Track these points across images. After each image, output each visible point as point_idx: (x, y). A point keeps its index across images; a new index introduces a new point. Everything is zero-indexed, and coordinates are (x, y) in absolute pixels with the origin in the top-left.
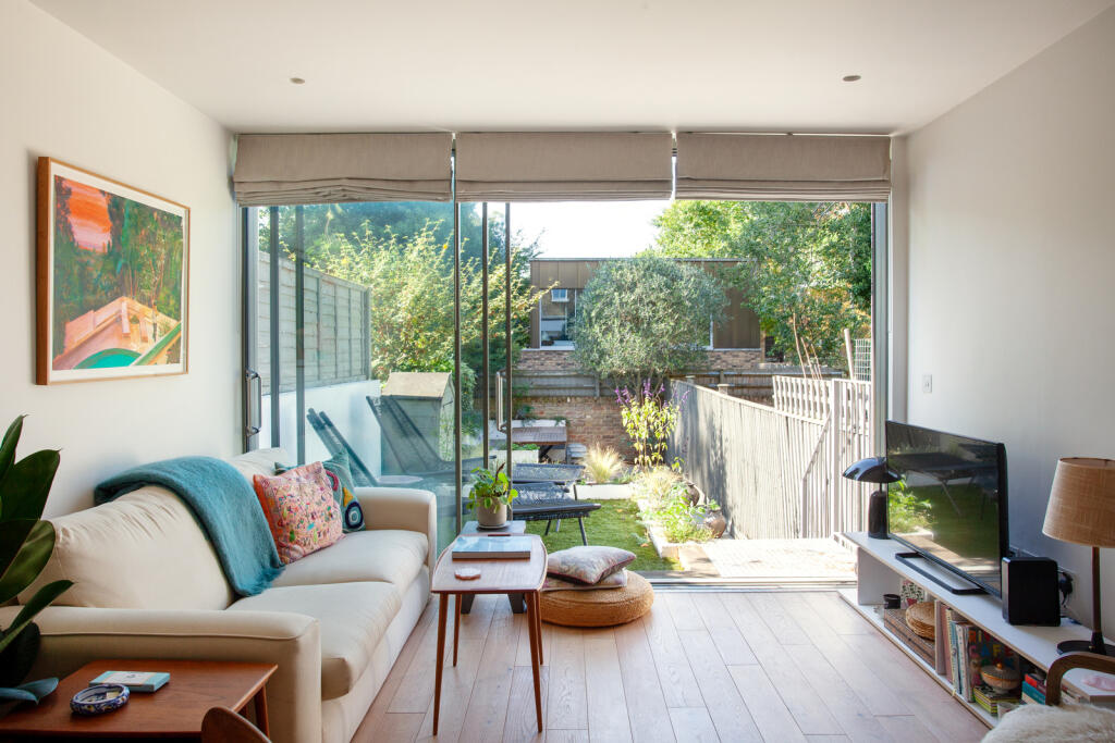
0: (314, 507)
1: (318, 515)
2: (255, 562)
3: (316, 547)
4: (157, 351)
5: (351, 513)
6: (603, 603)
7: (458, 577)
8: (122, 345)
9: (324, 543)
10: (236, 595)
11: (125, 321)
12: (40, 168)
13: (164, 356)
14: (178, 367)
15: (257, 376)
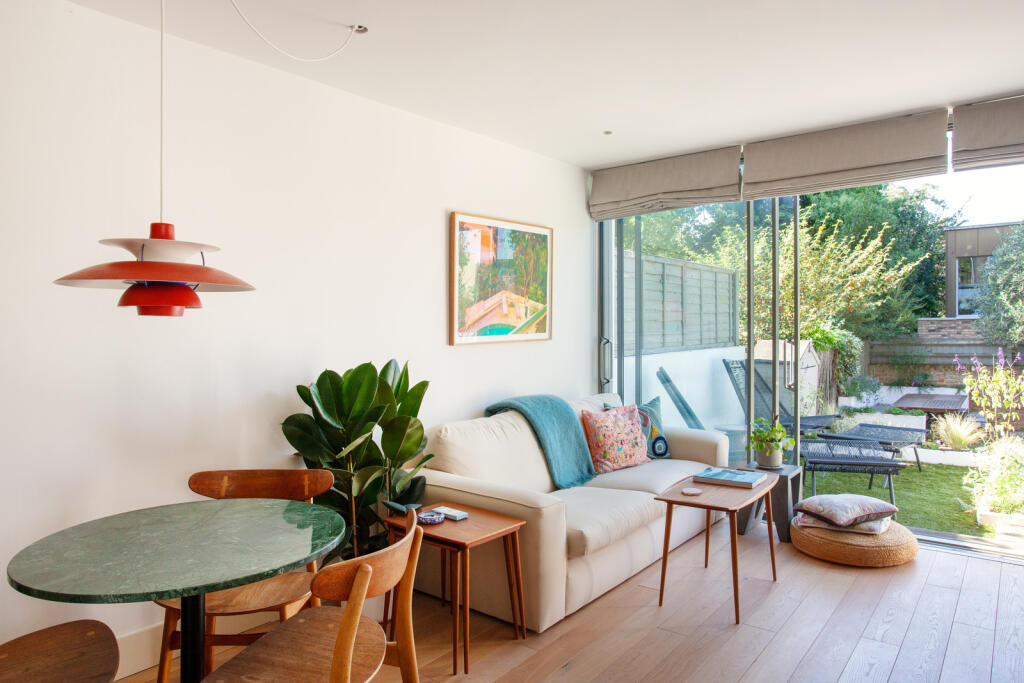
0: (623, 436)
1: (626, 442)
2: (576, 470)
3: (623, 465)
4: (528, 325)
5: (657, 445)
6: (851, 545)
7: (683, 493)
8: (503, 321)
9: (630, 463)
10: (556, 487)
11: (505, 306)
12: (451, 218)
13: (534, 328)
14: (545, 335)
15: (608, 341)
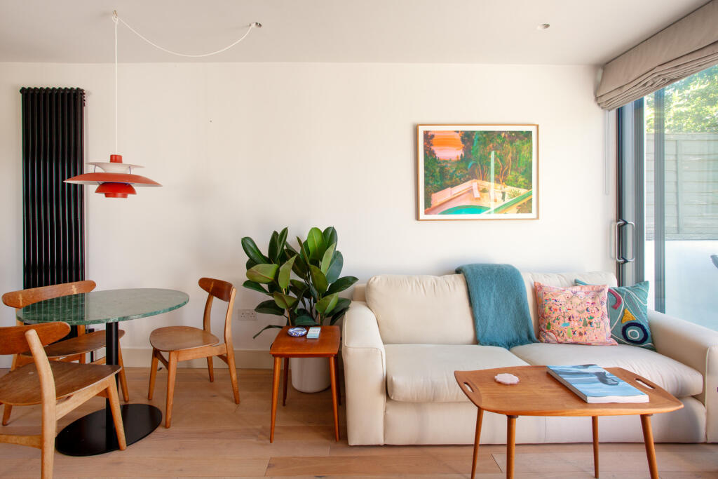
0: (574, 313)
1: (575, 319)
3: (570, 340)
4: (506, 207)
5: (629, 331)
8: (474, 203)
10: (476, 341)
11: (476, 192)
12: (417, 129)
13: (514, 209)
